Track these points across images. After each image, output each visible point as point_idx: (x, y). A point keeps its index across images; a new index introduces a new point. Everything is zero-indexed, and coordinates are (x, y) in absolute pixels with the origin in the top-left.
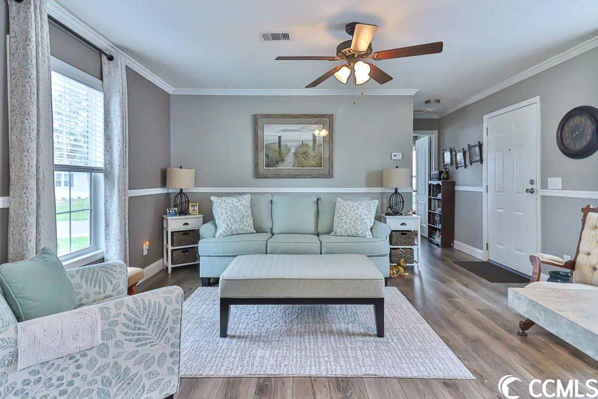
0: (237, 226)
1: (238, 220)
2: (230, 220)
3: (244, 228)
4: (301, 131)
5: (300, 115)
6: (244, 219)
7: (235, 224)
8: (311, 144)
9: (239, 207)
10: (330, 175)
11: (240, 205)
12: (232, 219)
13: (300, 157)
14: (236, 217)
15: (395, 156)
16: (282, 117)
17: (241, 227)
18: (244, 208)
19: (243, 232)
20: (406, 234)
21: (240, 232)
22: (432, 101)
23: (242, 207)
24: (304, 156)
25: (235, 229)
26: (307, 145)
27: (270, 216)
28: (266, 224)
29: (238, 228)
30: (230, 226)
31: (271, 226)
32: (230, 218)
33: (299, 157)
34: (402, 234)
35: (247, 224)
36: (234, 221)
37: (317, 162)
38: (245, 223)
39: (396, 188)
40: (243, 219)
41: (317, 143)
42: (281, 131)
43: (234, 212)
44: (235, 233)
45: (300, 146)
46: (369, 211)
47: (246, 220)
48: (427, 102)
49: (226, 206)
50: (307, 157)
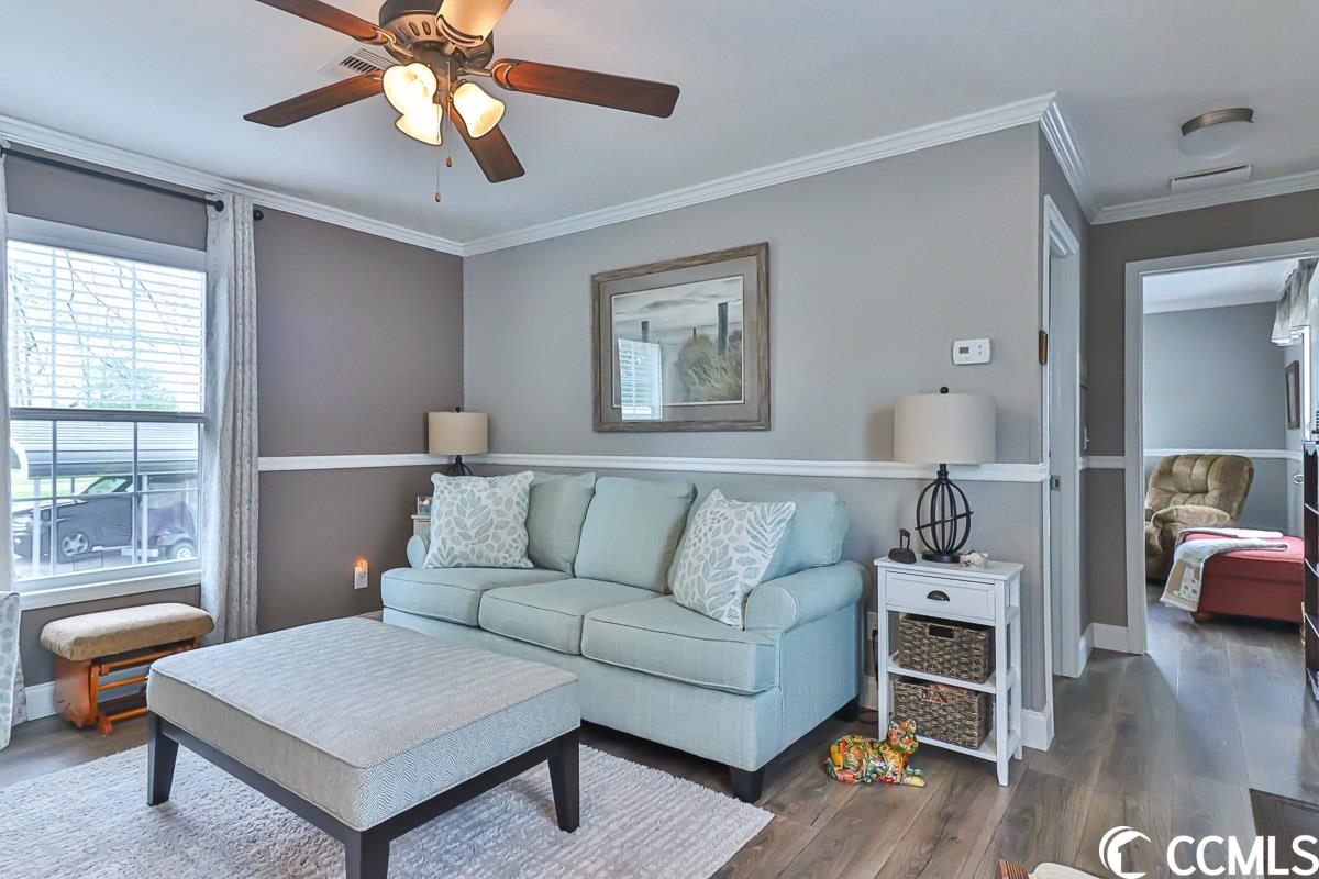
0: (467, 545)
1: (472, 533)
2: (452, 530)
3: (486, 552)
4: (691, 302)
5: (685, 259)
6: (490, 533)
7: (464, 542)
8: (714, 333)
9: (484, 502)
10: (763, 422)
11: (488, 497)
12: (457, 530)
13: (691, 372)
14: (469, 524)
15: (964, 350)
16: (648, 269)
17: (477, 551)
18: (496, 504)
19: (483, 562)
20: (949, 634)
21: (474, 560)
22: (1207, 119)
23: (491, 501)
24: (699, 370)
25: (461, 553)
26: (705, 338)
27: (577, 528)
28: (558, 549)
29: (468, 551)
30: (450, 544)
31: (572, 555)
32: (453, 524)
33: (687, 374)
34: (933, 631)
35: (496, 545)
36: (460, 533)
37: (730, 387)
38: (490, 541)
39: (943, 466)
40: (487, 530)
41: (730, 330)
42: (647, 307)
43: (468, 512)
44: (464, 563)
45: (688, 345)
46: (754, 538)
47: (494, 534)
48: (1188, 128)
49: (453, 498)
50: (705, 372)
